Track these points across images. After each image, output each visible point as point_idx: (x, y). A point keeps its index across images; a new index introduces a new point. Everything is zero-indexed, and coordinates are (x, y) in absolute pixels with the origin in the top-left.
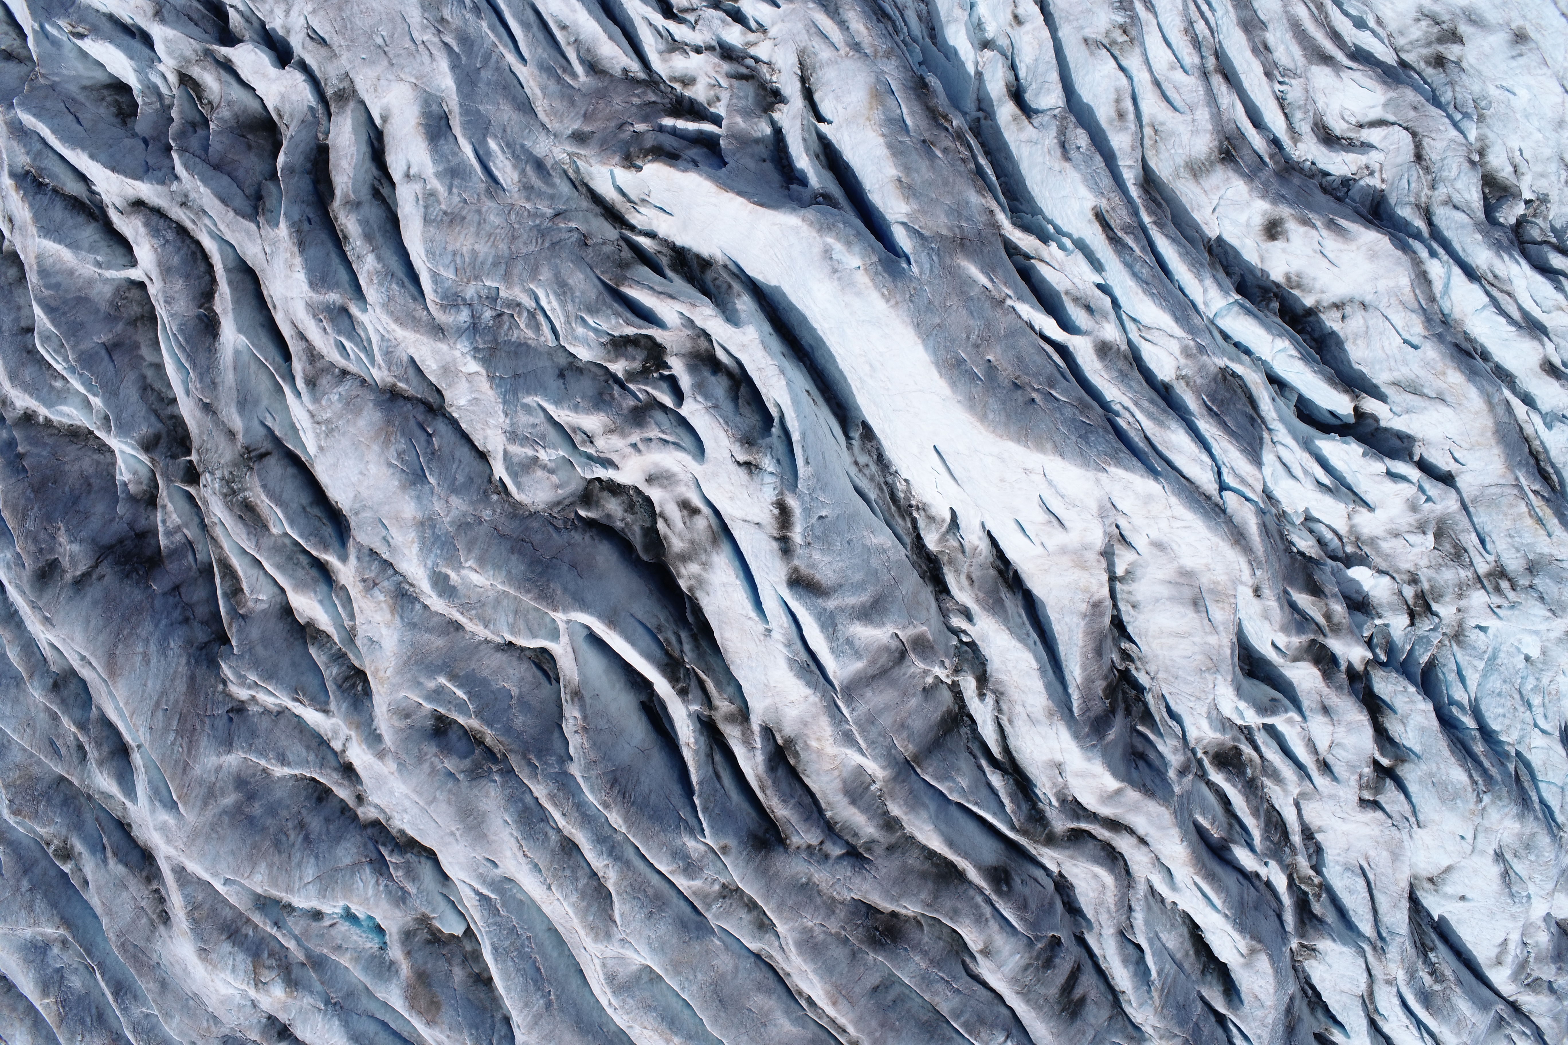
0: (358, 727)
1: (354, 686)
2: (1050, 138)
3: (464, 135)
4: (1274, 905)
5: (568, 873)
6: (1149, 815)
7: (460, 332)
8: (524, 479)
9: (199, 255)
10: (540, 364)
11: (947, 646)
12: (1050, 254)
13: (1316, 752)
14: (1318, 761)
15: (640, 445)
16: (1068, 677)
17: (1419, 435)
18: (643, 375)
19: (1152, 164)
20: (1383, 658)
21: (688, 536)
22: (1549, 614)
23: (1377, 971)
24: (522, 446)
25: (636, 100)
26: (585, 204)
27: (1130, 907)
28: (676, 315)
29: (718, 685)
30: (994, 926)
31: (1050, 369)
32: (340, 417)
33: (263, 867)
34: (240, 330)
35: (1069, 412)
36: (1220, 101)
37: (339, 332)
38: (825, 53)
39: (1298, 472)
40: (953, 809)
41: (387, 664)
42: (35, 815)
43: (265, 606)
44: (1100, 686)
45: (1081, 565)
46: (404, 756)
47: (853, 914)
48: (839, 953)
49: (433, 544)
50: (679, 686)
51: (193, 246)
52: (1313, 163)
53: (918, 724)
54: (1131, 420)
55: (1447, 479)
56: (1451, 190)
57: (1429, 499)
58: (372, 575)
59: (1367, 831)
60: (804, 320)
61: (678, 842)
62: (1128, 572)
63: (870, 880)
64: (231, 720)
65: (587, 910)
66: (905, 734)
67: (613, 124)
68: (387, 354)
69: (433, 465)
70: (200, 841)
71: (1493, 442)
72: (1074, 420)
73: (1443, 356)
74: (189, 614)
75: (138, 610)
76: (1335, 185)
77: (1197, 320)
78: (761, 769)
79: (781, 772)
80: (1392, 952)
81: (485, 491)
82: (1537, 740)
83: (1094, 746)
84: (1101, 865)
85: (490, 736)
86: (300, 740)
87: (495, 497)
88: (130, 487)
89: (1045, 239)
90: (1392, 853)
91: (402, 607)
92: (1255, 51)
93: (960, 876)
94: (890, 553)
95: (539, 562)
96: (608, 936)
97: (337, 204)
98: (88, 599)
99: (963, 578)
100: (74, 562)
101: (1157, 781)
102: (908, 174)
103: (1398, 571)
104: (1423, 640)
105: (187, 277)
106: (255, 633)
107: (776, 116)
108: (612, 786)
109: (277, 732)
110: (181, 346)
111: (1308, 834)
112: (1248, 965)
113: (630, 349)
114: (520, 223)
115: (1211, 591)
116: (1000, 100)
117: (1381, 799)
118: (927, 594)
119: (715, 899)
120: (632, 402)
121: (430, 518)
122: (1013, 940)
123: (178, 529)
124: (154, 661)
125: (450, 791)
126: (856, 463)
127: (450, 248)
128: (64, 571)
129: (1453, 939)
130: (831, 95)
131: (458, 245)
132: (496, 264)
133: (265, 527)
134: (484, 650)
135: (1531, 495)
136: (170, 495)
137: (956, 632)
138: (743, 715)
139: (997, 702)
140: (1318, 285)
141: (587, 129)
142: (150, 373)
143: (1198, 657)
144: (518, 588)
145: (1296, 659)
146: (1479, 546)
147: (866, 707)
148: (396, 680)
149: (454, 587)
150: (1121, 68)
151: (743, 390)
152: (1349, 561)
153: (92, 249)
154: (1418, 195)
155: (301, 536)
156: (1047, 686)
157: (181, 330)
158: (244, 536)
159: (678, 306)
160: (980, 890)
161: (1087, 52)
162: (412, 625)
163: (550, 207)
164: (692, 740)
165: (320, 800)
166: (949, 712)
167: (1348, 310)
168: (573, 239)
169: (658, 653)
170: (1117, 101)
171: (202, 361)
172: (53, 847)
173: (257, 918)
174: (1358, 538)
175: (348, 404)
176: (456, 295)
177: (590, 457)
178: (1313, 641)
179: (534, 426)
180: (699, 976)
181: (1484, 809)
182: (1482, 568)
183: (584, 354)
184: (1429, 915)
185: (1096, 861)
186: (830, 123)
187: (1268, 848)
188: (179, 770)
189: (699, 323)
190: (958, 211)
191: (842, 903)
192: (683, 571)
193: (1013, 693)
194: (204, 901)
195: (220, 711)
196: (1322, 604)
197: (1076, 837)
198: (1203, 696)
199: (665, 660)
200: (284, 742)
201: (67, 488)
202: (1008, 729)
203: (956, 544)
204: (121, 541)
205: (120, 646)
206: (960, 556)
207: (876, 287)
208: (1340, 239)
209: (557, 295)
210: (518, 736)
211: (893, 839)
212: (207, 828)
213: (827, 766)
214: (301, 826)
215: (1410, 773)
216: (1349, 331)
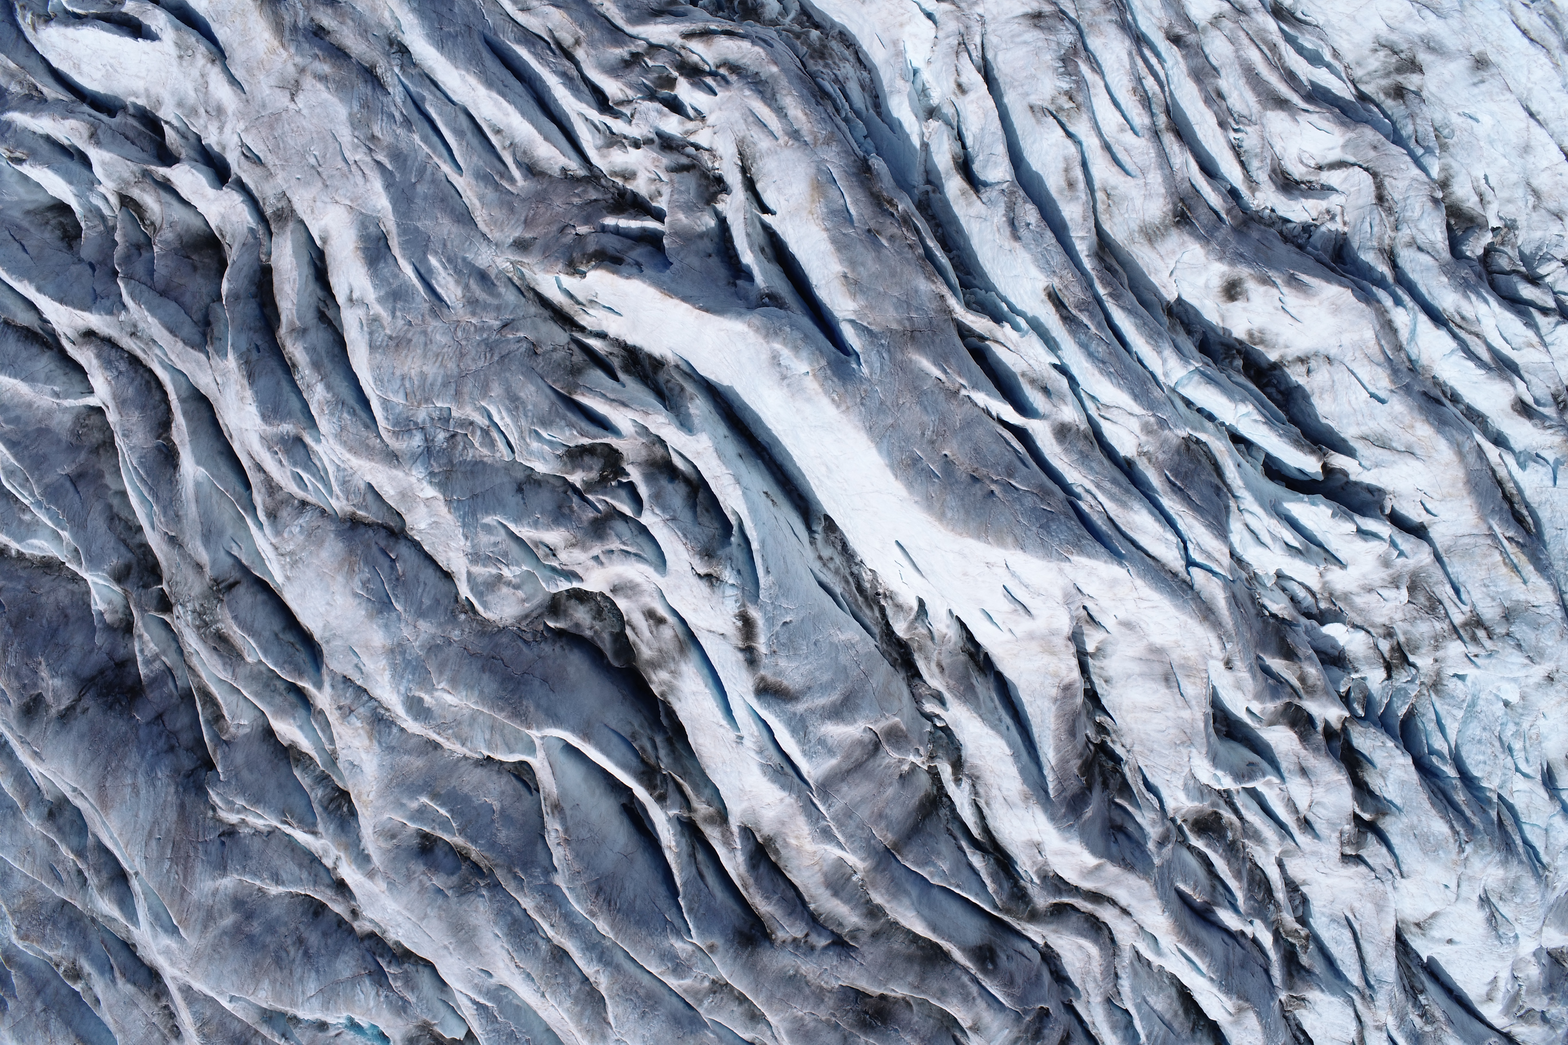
0: (347, 848)
1: (339, 807)
2: (999, 216)
3: (404, 256)
4: (1261, 960)
5: (560, 980)
6: (1129, 888)
7: (414, 458)
8: (490, 598)
9: (153, 384)
10: (498, 481)
11: (921, 734)
12: (1005, 335)
13: (1297, 811)
14: (1298, 819)
15: (602, 557)
16: (1043, 759)
17: (1390, 488)
18: (601, 484)
19: (1107, 227)
20: (1361, 713)
21: (656, 645)
22: (1527, 661)
23: (1366, 1017)
24: (485, 566)
25: (576, 201)
26: (533, 309)
27: (1116, 974)
28: (630, 423)
29: (696, 788)
30: (981, 1004)
31: (1009, 456)
32: (303, 549)
33: (266, 984)
34: (198, 463)
35: (1029, 501)
36: (1172, 161)
37: (295, 464)
38: (764, 143)
39: (1265, 538)
40: (935, 891)
41: (368, 789)
42: (42, 939)
43: (248, 730)
44: (1075, 765)
45: (1050, 650)
46: (393, 876)
47: (842, 1000)
48: (831, 1039)
49: (405, 669)
50: (657, 793)
51: (147, 375)
52: (1273, 210)
53: (897, 812)
54: (1093, 503)
55: (1419, 532)
56: (1414, 231)
57: (1401, 554)
58: (348, 702)
59: (1351, 884)
60: (758, 420)
61: (666, 944)
62: (1098, 649)
63: (857, 967)
64: (223, 843)
65: (581, 1014)
66: (883, 824)
67: (554, 228)
68: (344, 483)
69: (399, 591)
70: (203, 963)
71: (1465, 493)
72: (1034, 509)
73: (1411, 409)
74: (174, 741)
75: (124, 741)
76: (1296, 232)
77: (1157, 393)
78: (743, 869)
79: (763, 869)
80: (1381, 999)
81: (453, 612)
82: (1519, 783)
83: (1071, 826)
84: (1085, 937)
85: (475, 852)
86: (293, 859)
87: (463, 617)
88: (106, 616)
89: (998, 318)
90: (1376, 904)
91: (379, 732)
92: (1208, 101)
93: (946, 957)
94: (859, 647)
95: (510, 678)
96: (604, 1037)
97: (283, 331)
98: (74, 733)
99: (933, 665)
100: (57, 697)
101: (1137, 854)
102: (853, 270)
103: (1373, 625)
104: (1401, 692)
105: (143, 408)
106: (239, 758)
107: (720, 206)
108: (597, 895)
109: (269, 852)
110: (142, 480)
111: (1292, 887)
112: (1237, 1022)
113: (587, 459)
114: (467, 339)
115: (1182, 667)
116: (947, 173)
117: (1363, 853)
118: (899, 683)
119: (706, 995)
120: (591, 514)
121: (400, 645)
122: (1001, 1016)
123: (156, 657)
124: (143, 792)
125: (440, 907)
126: (820, 558)
127: (398, 373)
128: (48, 707)
129: (1443, 978)
130: (773, 187)
131: (406, 368)
132: (445, 385)
133: (240, 657)
134: (464, 767)
135: (1505, 543)
136: (145, 625)
137: (929, 717)
138: (722, 817)
139: (974, 786)
140: (1281, 340)
141: (528, 235)
142: (115, 502)
143: (1172, 731)
144: (492, 707)
145: (1271, 723)
146: (1454, 597)
147: (843, 802)
148: (380, 803)
149: (429, 709)
150: (1069, 135)
151: (701, 496)
152: (1323, 618)
153: (48, 380)
154: (1381, 239)
155: (276, 665)
156: (1022, 771)
157: (141, 463)
158: (220, 667)
159: (631, 414)
160: (966, 970)
161: (1033, 120)
162: (391, 749)
163: (497, 319)
164: (673, 844)
165: (316, 914)
166: (927, 796)
167: (1313, 364)
168: (523, 350)
169: (634, 762)
170: (1067, 170)
171: (164, 494)
172: (62, 968)
173: (264, 1030)
174: (1331, 594)
175: (309, 535)
176: (408, 420)
177: (553, 569)
178: (1289, 705)
179: (496, 544)
181: (1466, 859)
182: (1458, 619)
183: (540, 468)
184: (1419, 956)
185: (1080, 933)
186: (773, 213)
187: (1253, 908)
188: (177, 897)
189: (653, 430)
190: (907, 303)
191: (830, 991)
192: (654, 677)
193: (988, 777)
194: (212, 1017)
195: (212, 836)
196: (1296, 667)
197: (1059, 912)
198: (1178, 769)
199: (642, 768)
200: (277, 862)
201: (44, 621)
202: (986, 811)
203: (924, 631)
204: (101, 672)
205: (110, 778)
206: (930, 643)
207: (826, 392)
208: (1301, 295)
209: (509, 410)
210: (502, 850)
211: (877, 926)
212: (209, 950)
213: (807, 862)
214: (300, 941)
215: (1392, 826)
216: (1315, 385)
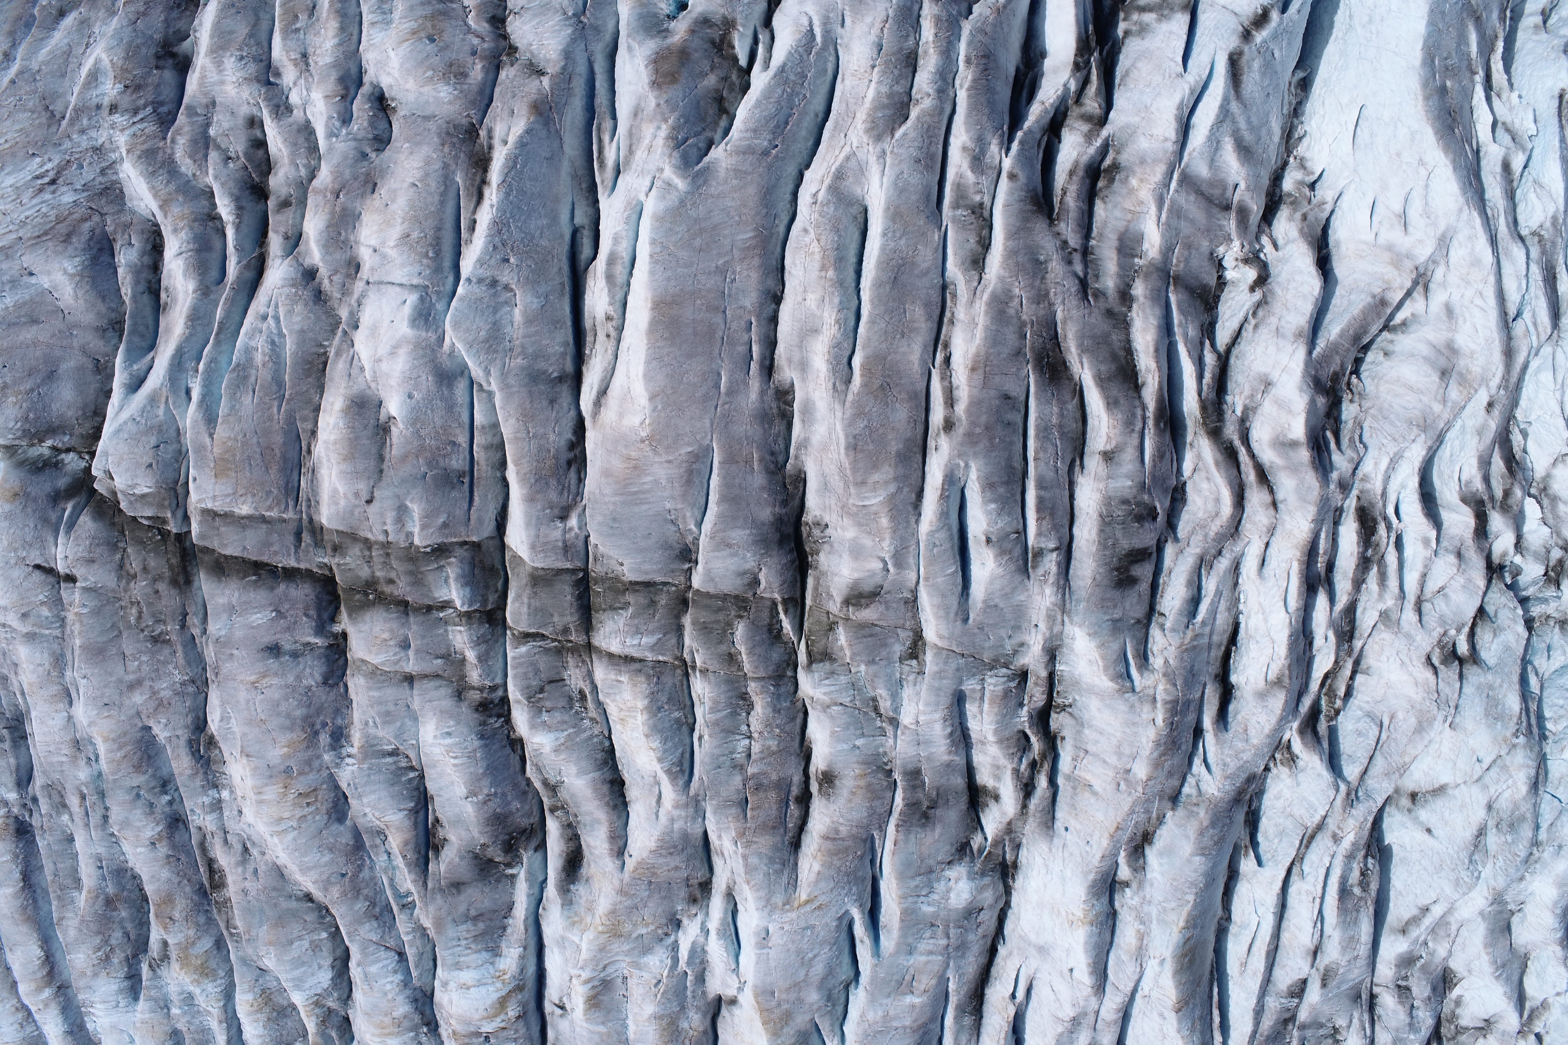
5: (896, 72)
6: (1301, 482)
13: (1422, 589)
14: (1418, 596)
16: (1322, 334)
23: (1333, 818)
27: (1222, 550)
29: (1099, 89)
30: (1135, 440)
48: (1011, 338)
50: (1078, 60)
53: (1195, 263)
59: (1413, 689)
62: (1404, 323)
63: (1081, 313)
65: (884, 107)
66: (1185, 253)
80: (1356, 815)
90: (1420, 723)
93: (1137, 386)
96: (878, 138)
99: (1298, 216)
108: (983, 56)
112: (1262, 696)
115: (1461, 374)
117: (1443, 672)
119: (966, 207)
122: (1138, 464)
137: (1260, 247)
138: (1099, 122)
139: (1258, 305)
145: (1464, 500)
147: (1185, 202)
160: (1144, 408)
174: (1545, 489)
180: (903, 242)
181: (1514, 746)
184: (1383, 837)
191: (1050, 304)
193: (1277, 307)
197: (1230, 455)
202: (1247, 334)
206: (1305, 203)
211: (1118, 308)
213: (1128, 205)
215: (1474, 675)
